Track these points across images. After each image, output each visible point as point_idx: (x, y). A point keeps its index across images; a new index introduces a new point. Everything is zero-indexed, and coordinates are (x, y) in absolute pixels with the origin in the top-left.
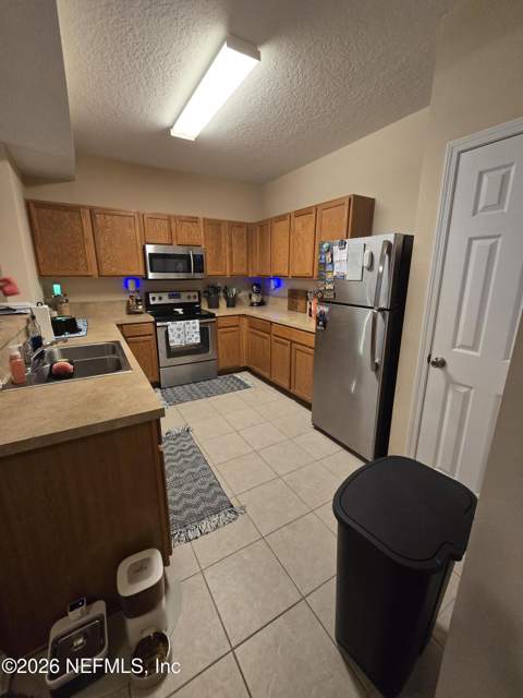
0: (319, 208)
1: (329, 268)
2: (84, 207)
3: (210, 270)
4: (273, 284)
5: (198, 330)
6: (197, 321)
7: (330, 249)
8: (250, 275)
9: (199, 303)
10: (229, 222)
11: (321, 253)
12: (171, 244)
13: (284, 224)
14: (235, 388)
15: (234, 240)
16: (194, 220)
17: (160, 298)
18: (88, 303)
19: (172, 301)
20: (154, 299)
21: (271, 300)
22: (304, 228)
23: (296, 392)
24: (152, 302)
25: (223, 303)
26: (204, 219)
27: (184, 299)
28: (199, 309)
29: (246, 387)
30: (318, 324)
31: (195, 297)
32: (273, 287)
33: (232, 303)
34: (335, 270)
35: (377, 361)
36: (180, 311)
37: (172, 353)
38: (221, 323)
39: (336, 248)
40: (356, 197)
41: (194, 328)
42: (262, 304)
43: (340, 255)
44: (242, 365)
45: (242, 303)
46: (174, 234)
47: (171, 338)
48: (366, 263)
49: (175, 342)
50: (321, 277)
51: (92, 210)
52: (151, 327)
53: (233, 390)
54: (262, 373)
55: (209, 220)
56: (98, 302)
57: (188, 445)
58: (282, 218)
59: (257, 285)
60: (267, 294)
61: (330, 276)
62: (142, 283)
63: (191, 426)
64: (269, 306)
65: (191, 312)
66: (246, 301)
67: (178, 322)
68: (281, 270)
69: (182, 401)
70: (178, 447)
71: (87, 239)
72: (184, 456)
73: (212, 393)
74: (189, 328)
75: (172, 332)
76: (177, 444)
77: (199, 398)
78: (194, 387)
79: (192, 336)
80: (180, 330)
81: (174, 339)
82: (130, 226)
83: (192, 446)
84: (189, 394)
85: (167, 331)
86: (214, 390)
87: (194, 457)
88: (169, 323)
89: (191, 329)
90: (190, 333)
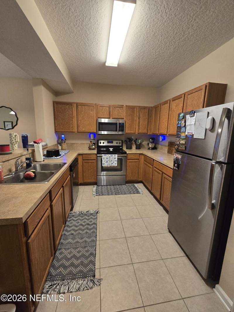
0: (187, 94)
1: (183, 129)
2: (74, 103)
3: (127, 130)
4: (161, 138)
5: (116, 159)
6: (117, 155)
7: (184, 117)
8: (149, 134)
9: (122, 146)
10: (139, 107)
11: (179, 120)
12: (110, 118)
13: (167, 106)
14: (132, 192)
15: (141, 116)
16: (122, 106)
17: (103, 143)
18: (74, 143)
19: (109, 144)
20: (100, 143)
21: (159, 147)
22: (177, 107)
23: (163, 202)
24: (100, 145)
25: (134, 147)
26: (126, 106)
27: (114, 144)
28: (122, 149)
29: (138, 192)
30: (174, 165)
31: (120, 143)
32: (161, 140)
33: (139, 147)
34: (186, 132)
35: (213, 201)
36: (111, 149)
37: (103, 169)
38: (129, 157)
39: (188, 117)
40: (211, 84)
41: (115, 158)
42: (155, 148)
43: (190, 120)
44: (139, 180)
45: (144, 148)
46: (111, 113)
47: (103, 162)
48: (208, 126)
49: (105, 164)
50: (178, 136)
51: (77, 104)
52: (95, 156)
53: (130, 193)
54: (148, 186)
55: (129, 106)
56: (78, 143)
57: (93, 221)
58: (166, 103)
59: (153, 139)
60: (158, 144)
61: (183, 135)
62: (97, 136)
63: (100, 210)
64: (158, 150)
65: (117, 150)
66: (146, 146)
67: (107, 155)
68: (163, 131)
69: (103, 195)
70: (87, 222)
71: (74, 116)
72: (87, 228)
73: (119, 192)
74: (112, 158)
75: (104, 159)
76: (88, 220)
77: (112, 194)
78: (112, 188)
79: (114, 162)
80: (108, 159)
81: (104, 163)
82: (92, 110)
83: (94, 223)
84: (108, 191)
85: (102, 159)
86: (121, 191)
87: (92, 231)
88: (103, 155)
89: (113, 159)
90: (113, 161)
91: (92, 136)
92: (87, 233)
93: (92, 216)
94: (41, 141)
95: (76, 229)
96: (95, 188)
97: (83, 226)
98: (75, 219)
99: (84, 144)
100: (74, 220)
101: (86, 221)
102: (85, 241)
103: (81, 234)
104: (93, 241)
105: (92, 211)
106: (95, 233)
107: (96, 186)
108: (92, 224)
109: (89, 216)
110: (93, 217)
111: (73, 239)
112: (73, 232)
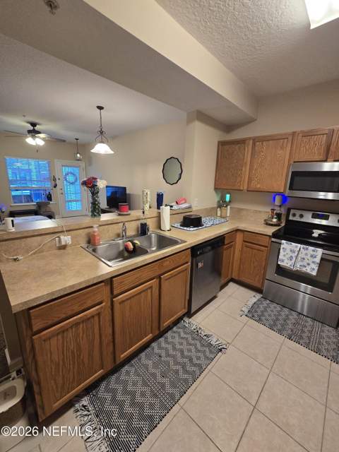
2: (250, 138)
5: (318, 260)
6: (320, 251)
12: (326, 161)
17: (302, 216)
19: (315, 221)
20: (294, 215)
24: (291, 218)
27: (332, 221)
41: (314, 257)
47: (281, 257)
49: (285, 263)
51: (255, 141)
52: (268, 240)
53: (335, 359)
57: (202, 361)
62: (289, 200)
67: (294, 244)
69: (259, 321)
70: (193, 354)
71: (246, 163)
72: (184, 367)
73: (301, 337)
74: (306, 254)
75: (284, 251)
76: (198, 351)
77: (280, 332)
78: (291, 317)
79: (308, 264)
80: (294, 252)
81: (284, 258)
82: (282, 148)
83: (200, 366)
84: (277, 319)
85: (280, 249)
86: (309, 338)
87: (186, 376)
88: (283, 241)
89: (309, 257)
90: (306, 261)
91: (278, 200)
92: (177, 372)
93: (207, 349)
94: (183, 202)
95: (171, 352)
96: (254, 300)
97: (183, 356)
98: (183, 335)
99: (260, 212)
100: (179, 335)
101: (193, 350)
102: (163, 386)
103: (169, 366)
104: (172, 396)
105: (215, 340)
106: (187, 385)
107: (259, 296)
108: (195, 365)
109: (203, 345)
110: (208, 353)
111: (156, 365)
112: (163, 354)
